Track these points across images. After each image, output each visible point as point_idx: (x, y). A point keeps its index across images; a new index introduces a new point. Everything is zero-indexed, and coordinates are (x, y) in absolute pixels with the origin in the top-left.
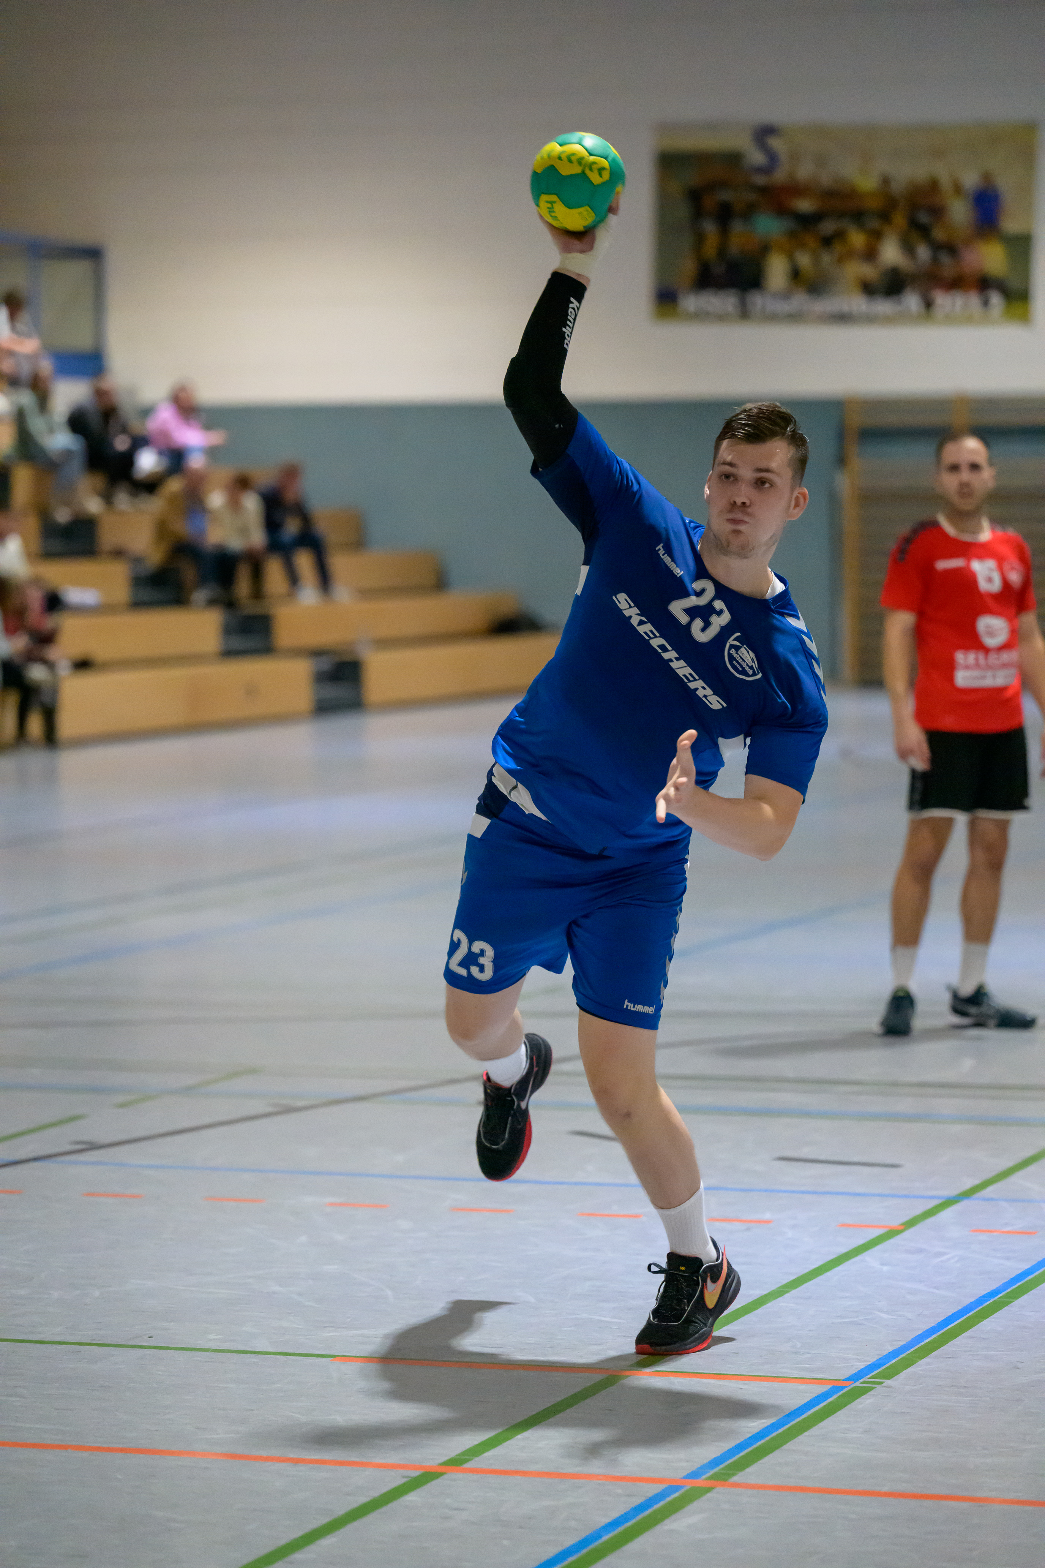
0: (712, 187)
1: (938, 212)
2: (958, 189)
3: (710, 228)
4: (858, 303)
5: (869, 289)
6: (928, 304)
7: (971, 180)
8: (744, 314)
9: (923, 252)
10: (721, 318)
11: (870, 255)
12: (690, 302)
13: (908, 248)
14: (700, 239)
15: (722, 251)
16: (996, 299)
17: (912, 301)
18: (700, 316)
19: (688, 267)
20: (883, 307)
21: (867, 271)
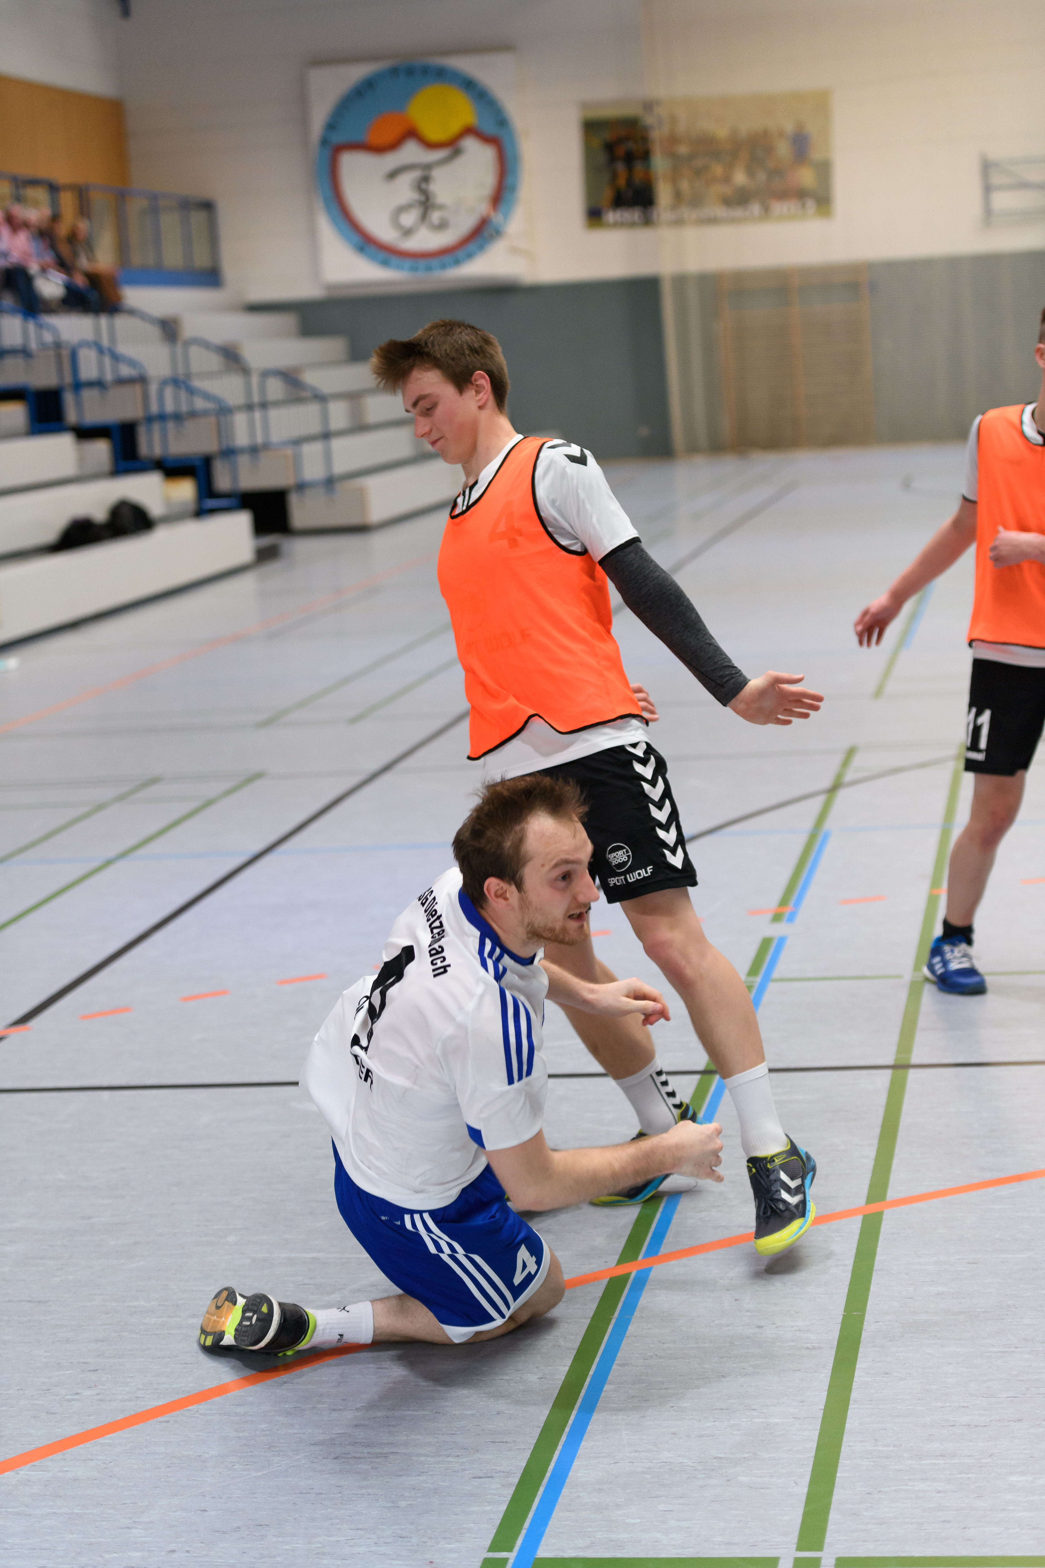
0: (621, 141)
1: (769, 150)
2: (781, 134)
3: (621, 167)
4: (721, 211)
5: (728, 202)
6: (766, 209)
7: (789, 127)
8: (647, 222)
9: (762, 176)
10: (632, 225)
11: (727, 179)
12: (611, 216)
13: (750, 172)
14: (614, 176)
15: (629, 182)
16: (811, 204)
17: (755, 208)
18: (616, 225)
19: (607, 194)
20: (738, 212)
21: (727, 190)
